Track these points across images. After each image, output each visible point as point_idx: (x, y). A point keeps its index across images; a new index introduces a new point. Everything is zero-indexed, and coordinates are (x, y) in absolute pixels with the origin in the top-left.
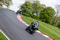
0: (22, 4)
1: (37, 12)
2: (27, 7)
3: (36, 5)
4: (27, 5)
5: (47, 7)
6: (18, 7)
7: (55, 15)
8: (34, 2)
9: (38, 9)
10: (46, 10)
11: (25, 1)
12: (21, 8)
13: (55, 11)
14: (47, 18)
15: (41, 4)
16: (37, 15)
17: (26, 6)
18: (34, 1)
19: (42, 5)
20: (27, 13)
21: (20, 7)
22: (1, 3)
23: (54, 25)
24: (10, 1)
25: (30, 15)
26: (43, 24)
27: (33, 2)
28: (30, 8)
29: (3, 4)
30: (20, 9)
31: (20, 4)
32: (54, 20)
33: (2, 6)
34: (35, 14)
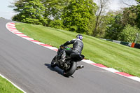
1: (54, 12)
6: (11, 7)
7: (97, 13)
9: (56, 4)
10: (74, 4)
12: (16, 8)
13: (95, 4)
14: (80, 22)
20: (33, 18)
21: (14, 5)
23: (98, 35)
25: (40, 21)
28: (39, 4)
30: (16, 10)
32: (96, 24)
34: (52, 18)
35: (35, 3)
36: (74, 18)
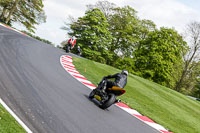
0: (76, 19)
1: (125, 46)
2: (92, 29)
3: (124, 22)
4: (92, 23)
5: (159, 29)
6: (64, 28)
7: (187, 57)
8: (116, 12)
9: (130, 34)
10: (155, 39)
11: (86, 9)
12: (72, 32)
13: (185, 43)
14: (160, 65)
15: (141, 19)
16: (127, 55)
17: (89, 24)
18: (118, 9)
19: (144, 22)
20: (93, 49)
21: (69, 27)
22: (6, 16)
23: (184, 89)
24: (38, 9)
25: (103, 56)
26: (148, 86)
27: (112, 13)
28: (105, 31)
29: (12, 17)
30: (70, 34)
31: (71, 18)
32: (184, 72)
33: (9, 24)
34: (120, 53)
35: (99, 29)
36: (151, 58)
